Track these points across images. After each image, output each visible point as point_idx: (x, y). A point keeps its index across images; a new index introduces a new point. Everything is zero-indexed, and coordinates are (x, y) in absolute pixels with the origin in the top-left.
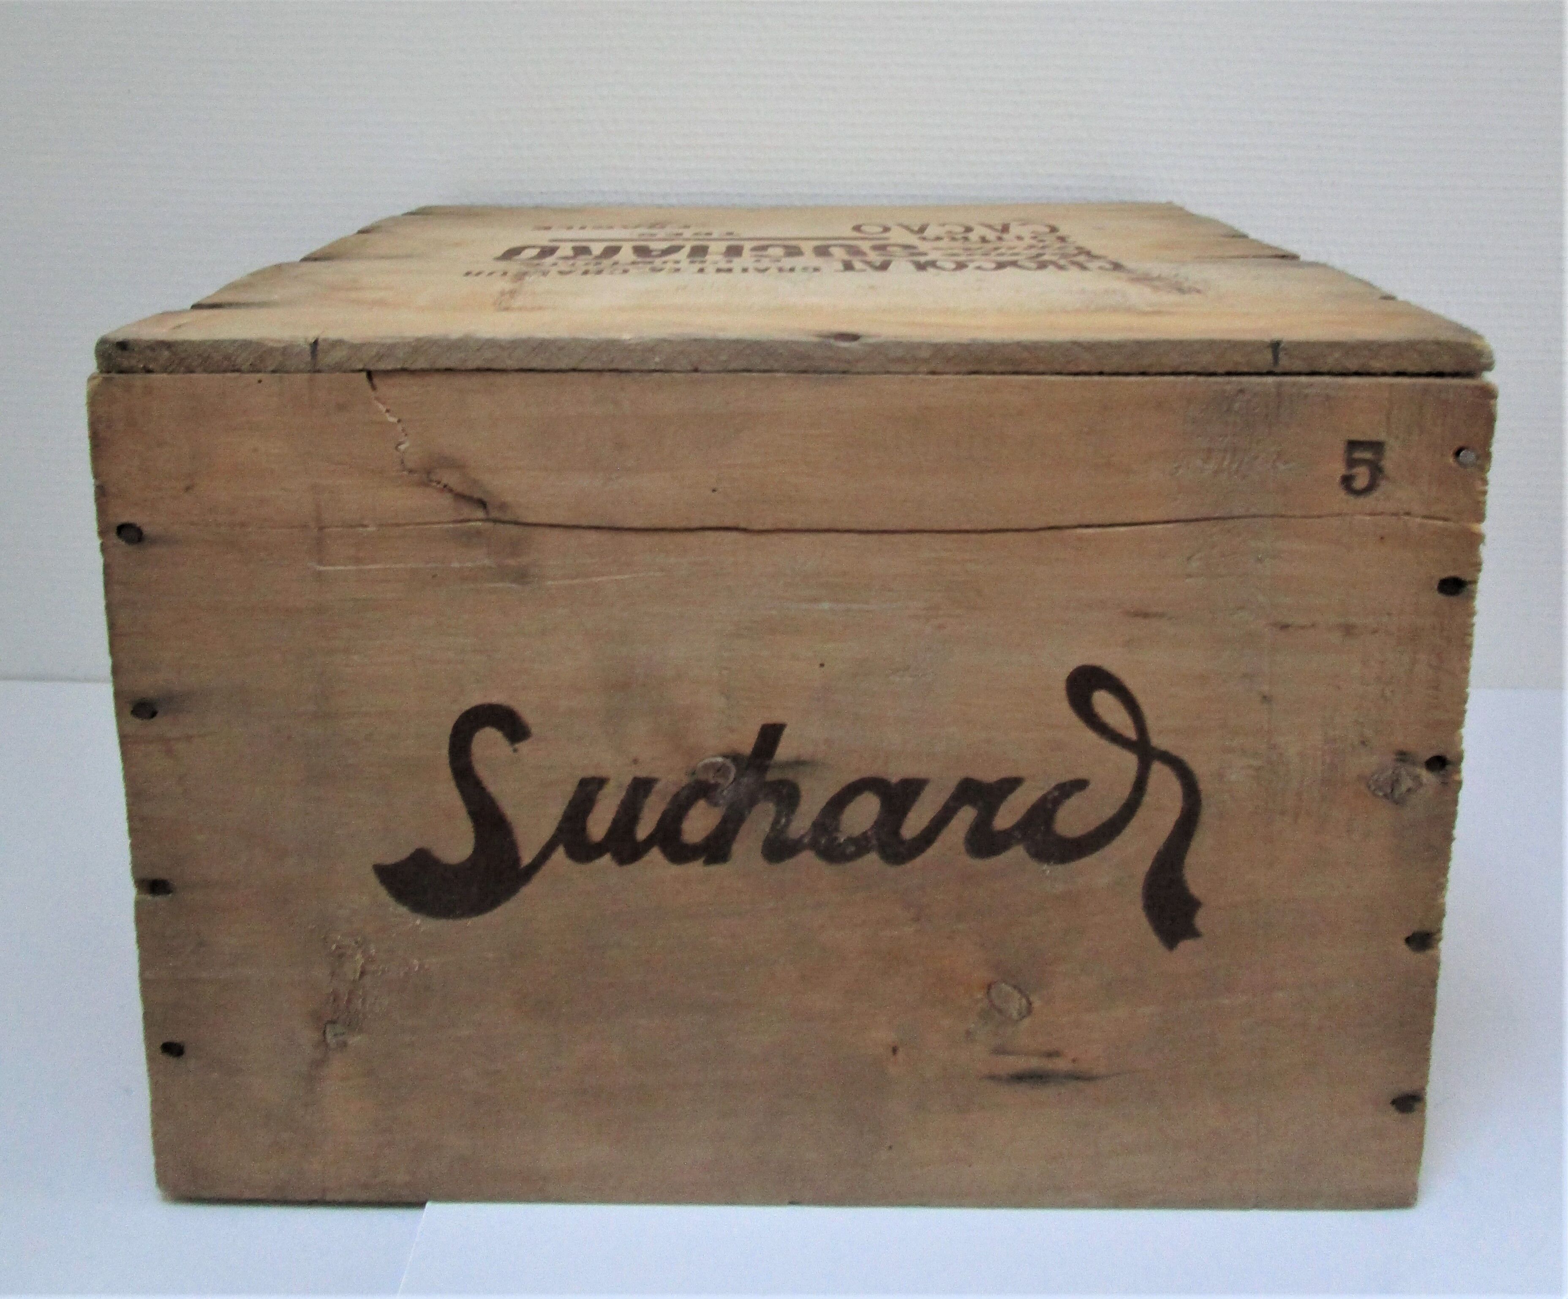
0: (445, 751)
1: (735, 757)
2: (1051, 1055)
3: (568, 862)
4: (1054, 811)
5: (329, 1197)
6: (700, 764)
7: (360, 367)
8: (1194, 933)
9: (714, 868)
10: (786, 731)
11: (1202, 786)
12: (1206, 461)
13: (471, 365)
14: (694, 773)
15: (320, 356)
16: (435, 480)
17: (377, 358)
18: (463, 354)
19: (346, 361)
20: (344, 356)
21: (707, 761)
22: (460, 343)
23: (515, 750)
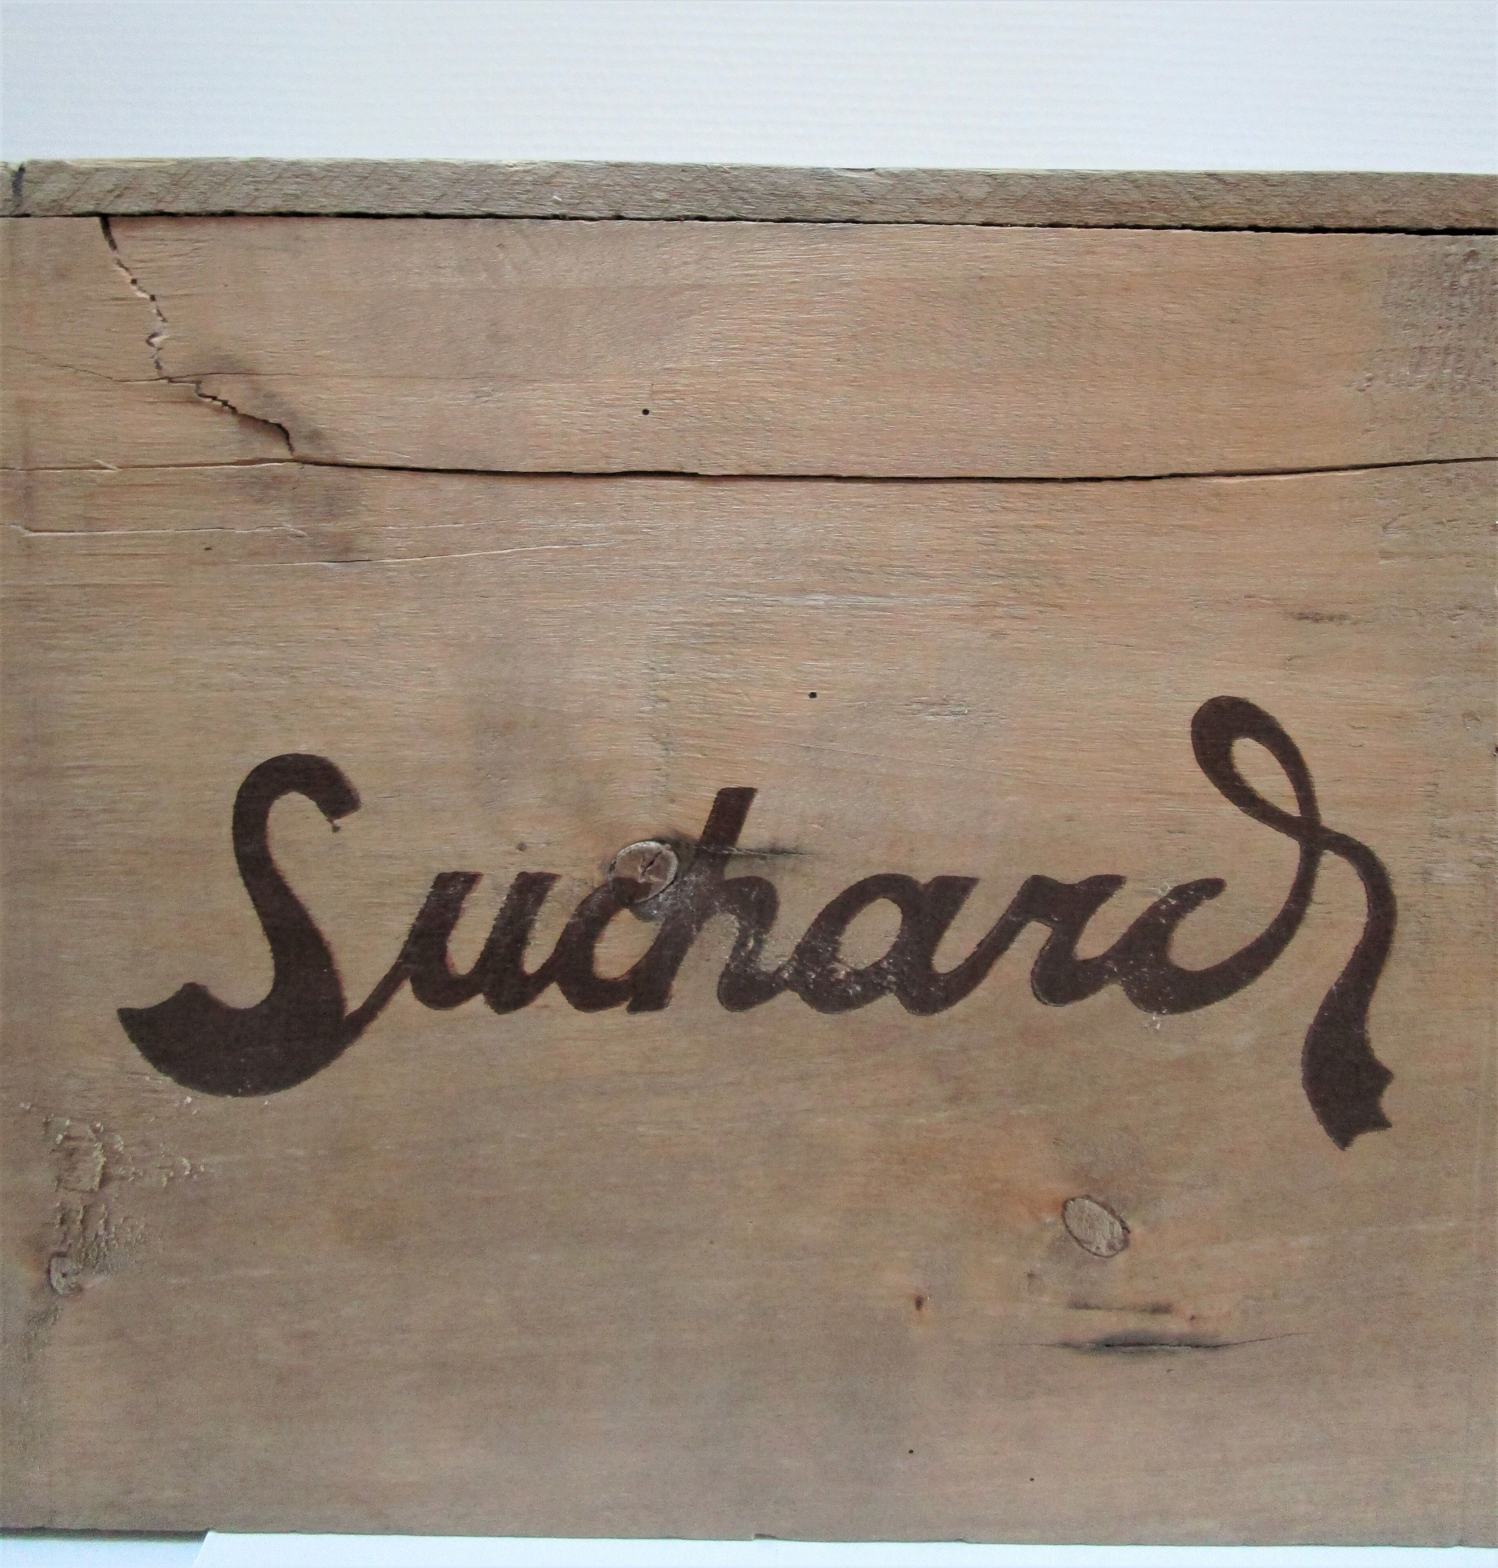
0: (226, 830)
1: (677, 843)
2: (1160, 1309)
3: (419, 1006)
4: (1170, 928)
5: (61, 1522)
6: (622, 853)
7: (90, 208)
8: (1381, 1123)
9: (643, 1018)
10: (757, 802)
11: (1398, 890)
12: (1416, 367)
13: (263, 206)
14: (612, 867)
15: (25, 192)
16: (208, 394)
17: (117, 193)
18: (252, 187)
19: (68, 198)
20: (63, 190)
21: (633, 846)
22: (246, 170)
23: (336, 829)
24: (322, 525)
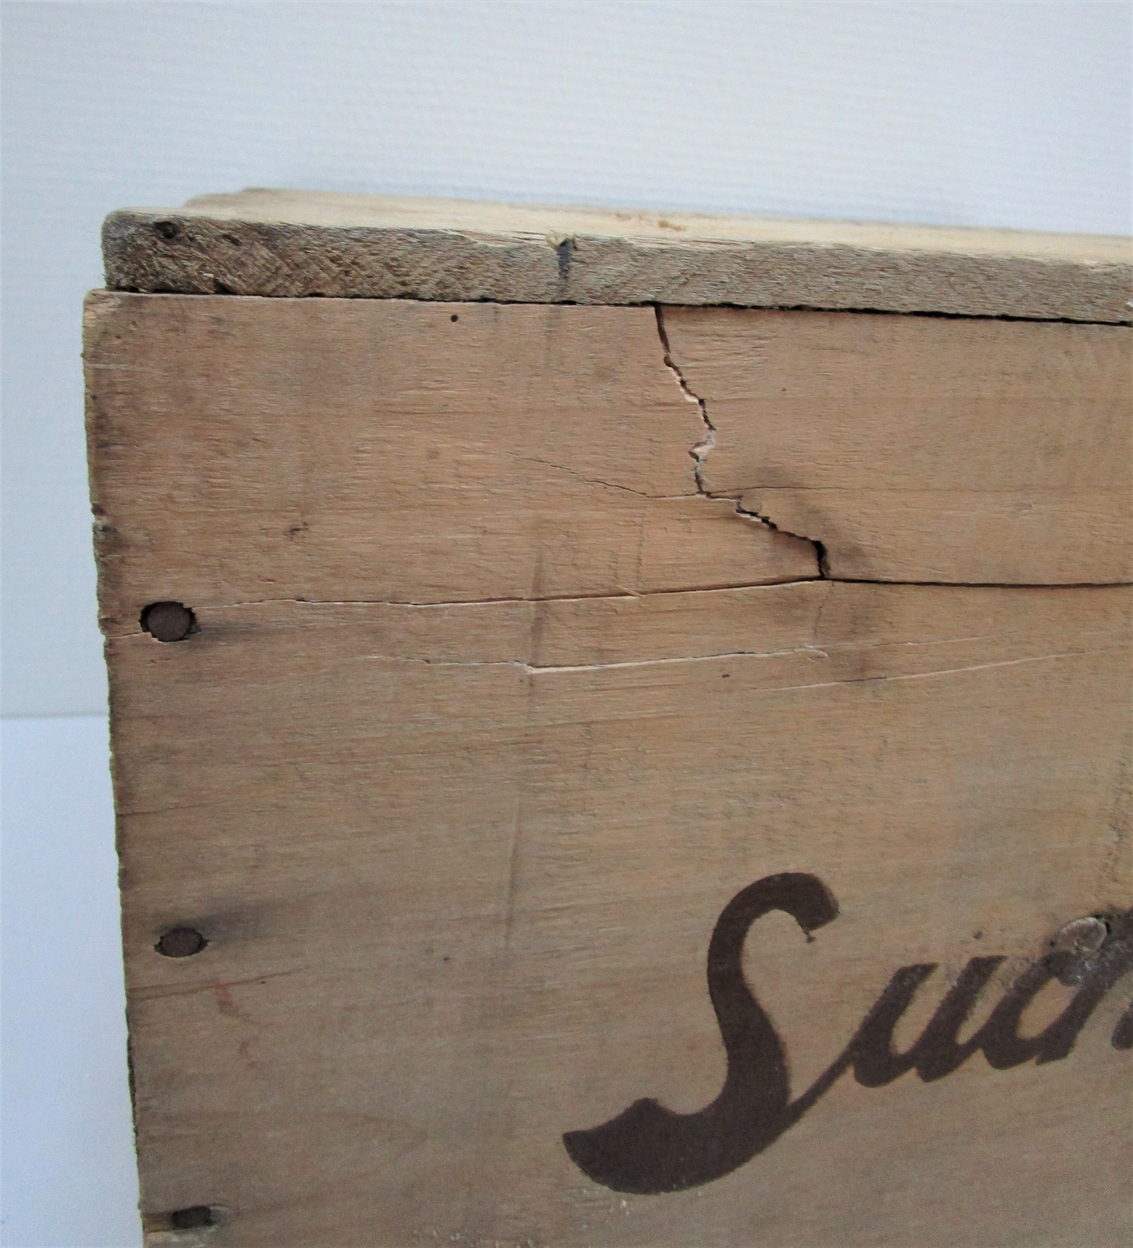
0: (702, 953)
1: (1110, 915)
3: (857, 1086)
6: (1064, 930)
9: (1047, 1068)
14: (1053, 944)
15: (573, 274)
16: (748, 510)
17: (683, 280)
18: (833, 279)
19: (625, 283)
20: (621, 274)
21: (1074, 924)
22: (830, 259)
23: (810, 940)
24: (843, 644)
